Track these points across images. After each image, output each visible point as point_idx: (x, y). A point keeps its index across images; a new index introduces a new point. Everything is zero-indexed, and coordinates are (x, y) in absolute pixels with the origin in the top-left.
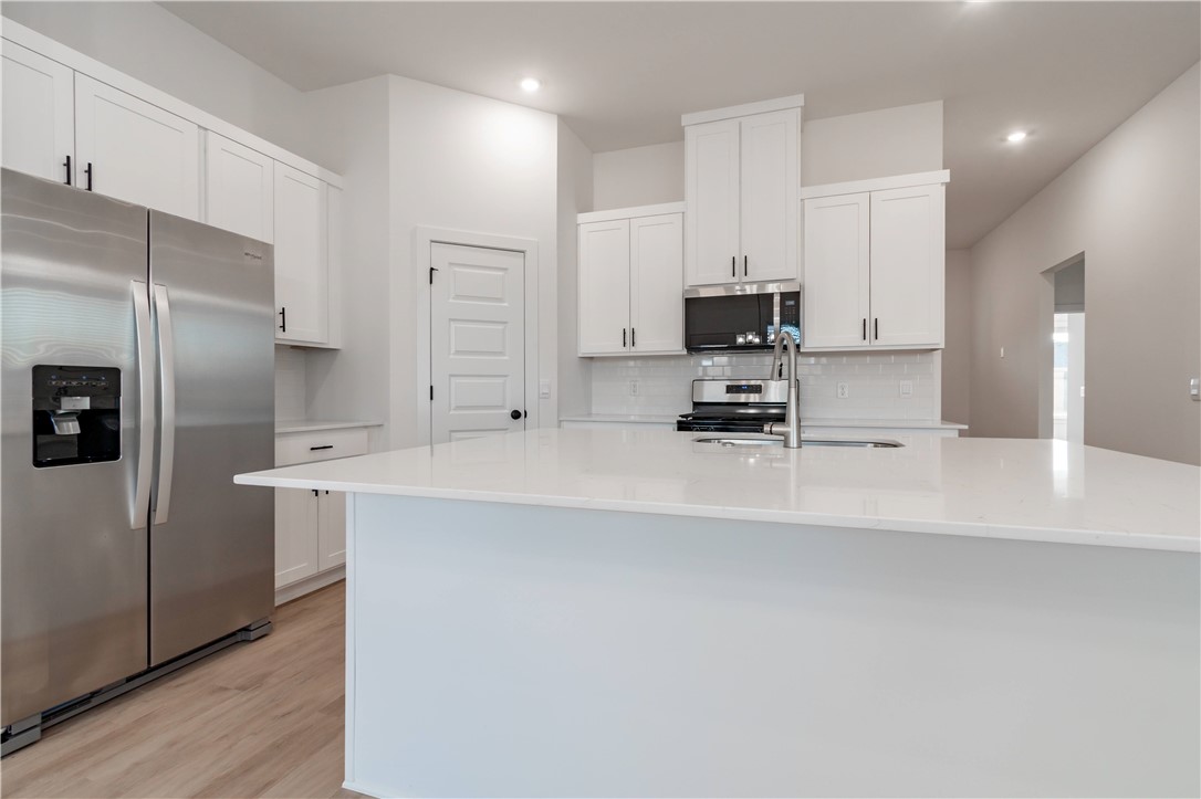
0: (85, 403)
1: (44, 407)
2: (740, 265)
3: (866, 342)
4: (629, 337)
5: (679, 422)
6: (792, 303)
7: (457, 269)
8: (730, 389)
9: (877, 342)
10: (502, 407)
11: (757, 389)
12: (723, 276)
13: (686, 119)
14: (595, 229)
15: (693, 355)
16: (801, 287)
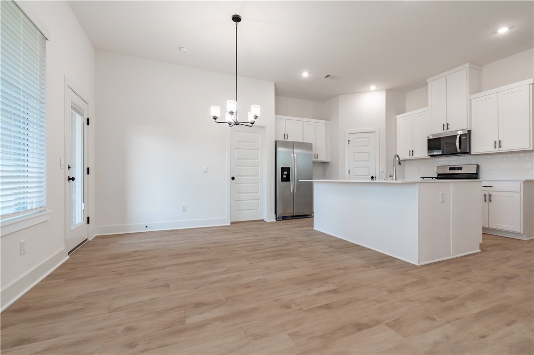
0: (286, 173)
1: (282, 173)
2: (446, 126)
4: (411, 153)
6: (465, 138)
7: (356, 139)
8: (450, 169)
9: (501, 149)
10: (368, 175)
11: (460, 168)
12: (440, 131)
13: (428, 80)
14: (402, 120)
15: (432, 158)
16: (469, 132)
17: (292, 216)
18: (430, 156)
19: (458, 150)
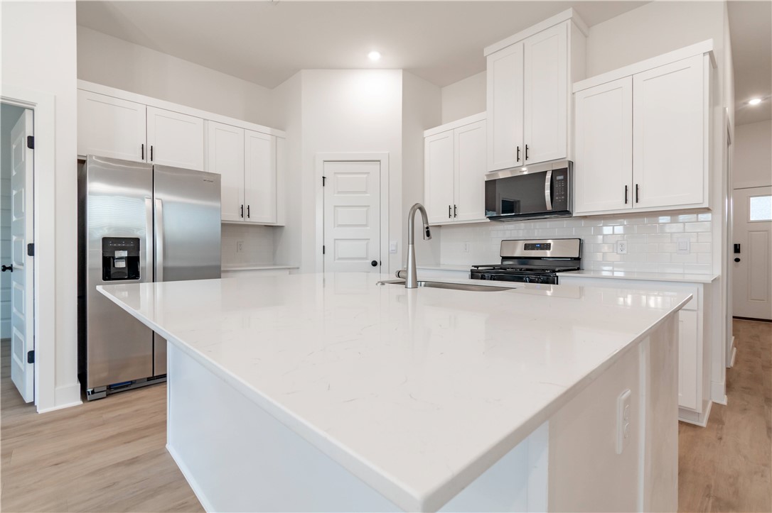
0: (125, 254)
1: (107, 255)
2: (523, 152)
3: (629, 205)
4: (453, 211)
5: (472, 271)
6: (561, 177)
7: (339, 176)
8: (527, 247)
9: (638, 205)
10: (366, 259)
11: (547, 247)
12: (510, 162)
13: (487, 51)
14: (434, 139)
15: (494, 223)
16: (571, 164)
17: (149, 379)
18: (490, 218)
19: (549, 207)
